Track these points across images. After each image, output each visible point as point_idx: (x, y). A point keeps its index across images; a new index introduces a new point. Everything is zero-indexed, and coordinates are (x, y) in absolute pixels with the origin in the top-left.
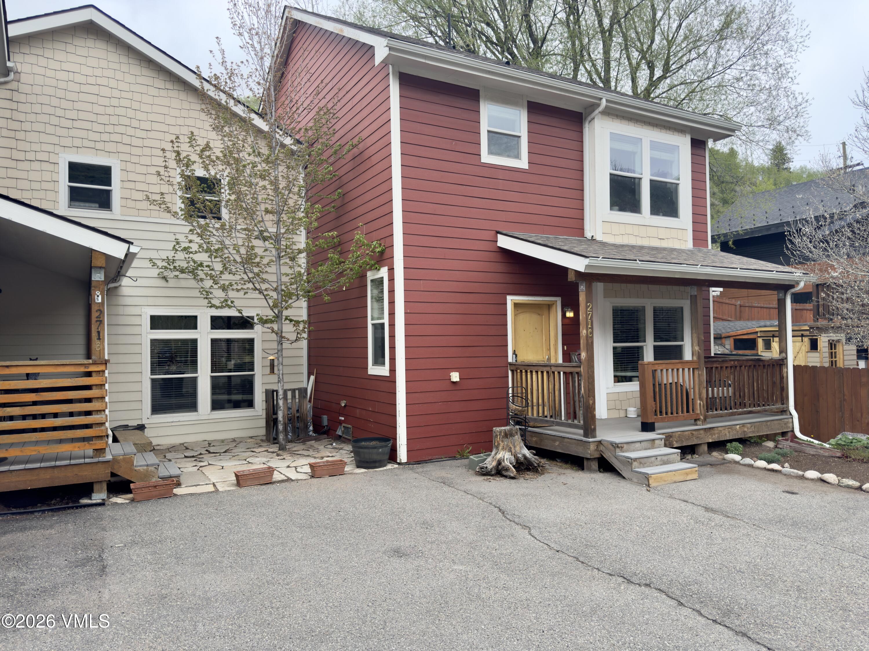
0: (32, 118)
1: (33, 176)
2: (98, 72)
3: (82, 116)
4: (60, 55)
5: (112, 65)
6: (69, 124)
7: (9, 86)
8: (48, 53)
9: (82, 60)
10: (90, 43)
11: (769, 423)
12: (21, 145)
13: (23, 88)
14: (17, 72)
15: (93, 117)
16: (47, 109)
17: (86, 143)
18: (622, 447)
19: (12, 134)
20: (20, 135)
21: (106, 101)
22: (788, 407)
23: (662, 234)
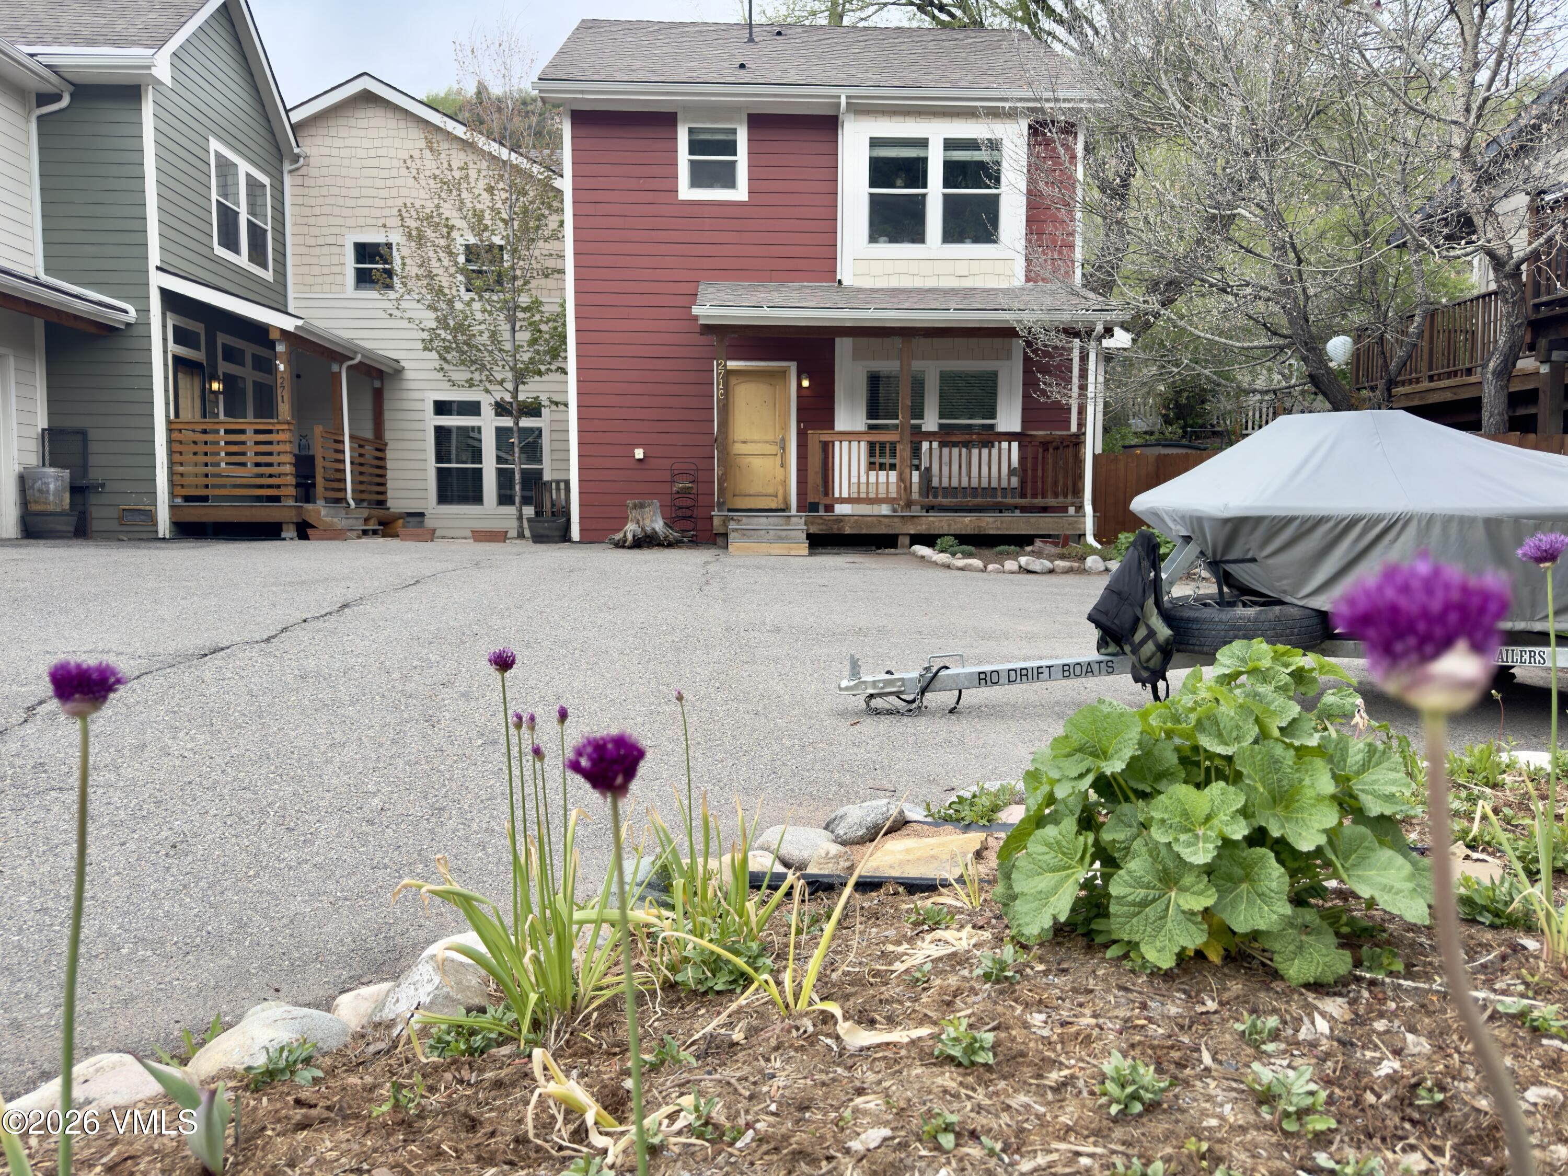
0: (321, 201)
1: (324, 261)
2: (378, 143)
3: (365, 192)
4: (343, 132)
5: (391, 133)
6: (352, 203)
7: (300, 172)
8: (333, 132)
9: (362, 133)
10: (370, 112)
12: (314, 231)
13: (313, 172)
14: (306, 157)
15: (373, 192)
16: (334, 191)
17: (370, 221)
19: (304, 220)
20: (311, 221)
21: (384, 174)
22: (1082, 502)
23: (962, 268)
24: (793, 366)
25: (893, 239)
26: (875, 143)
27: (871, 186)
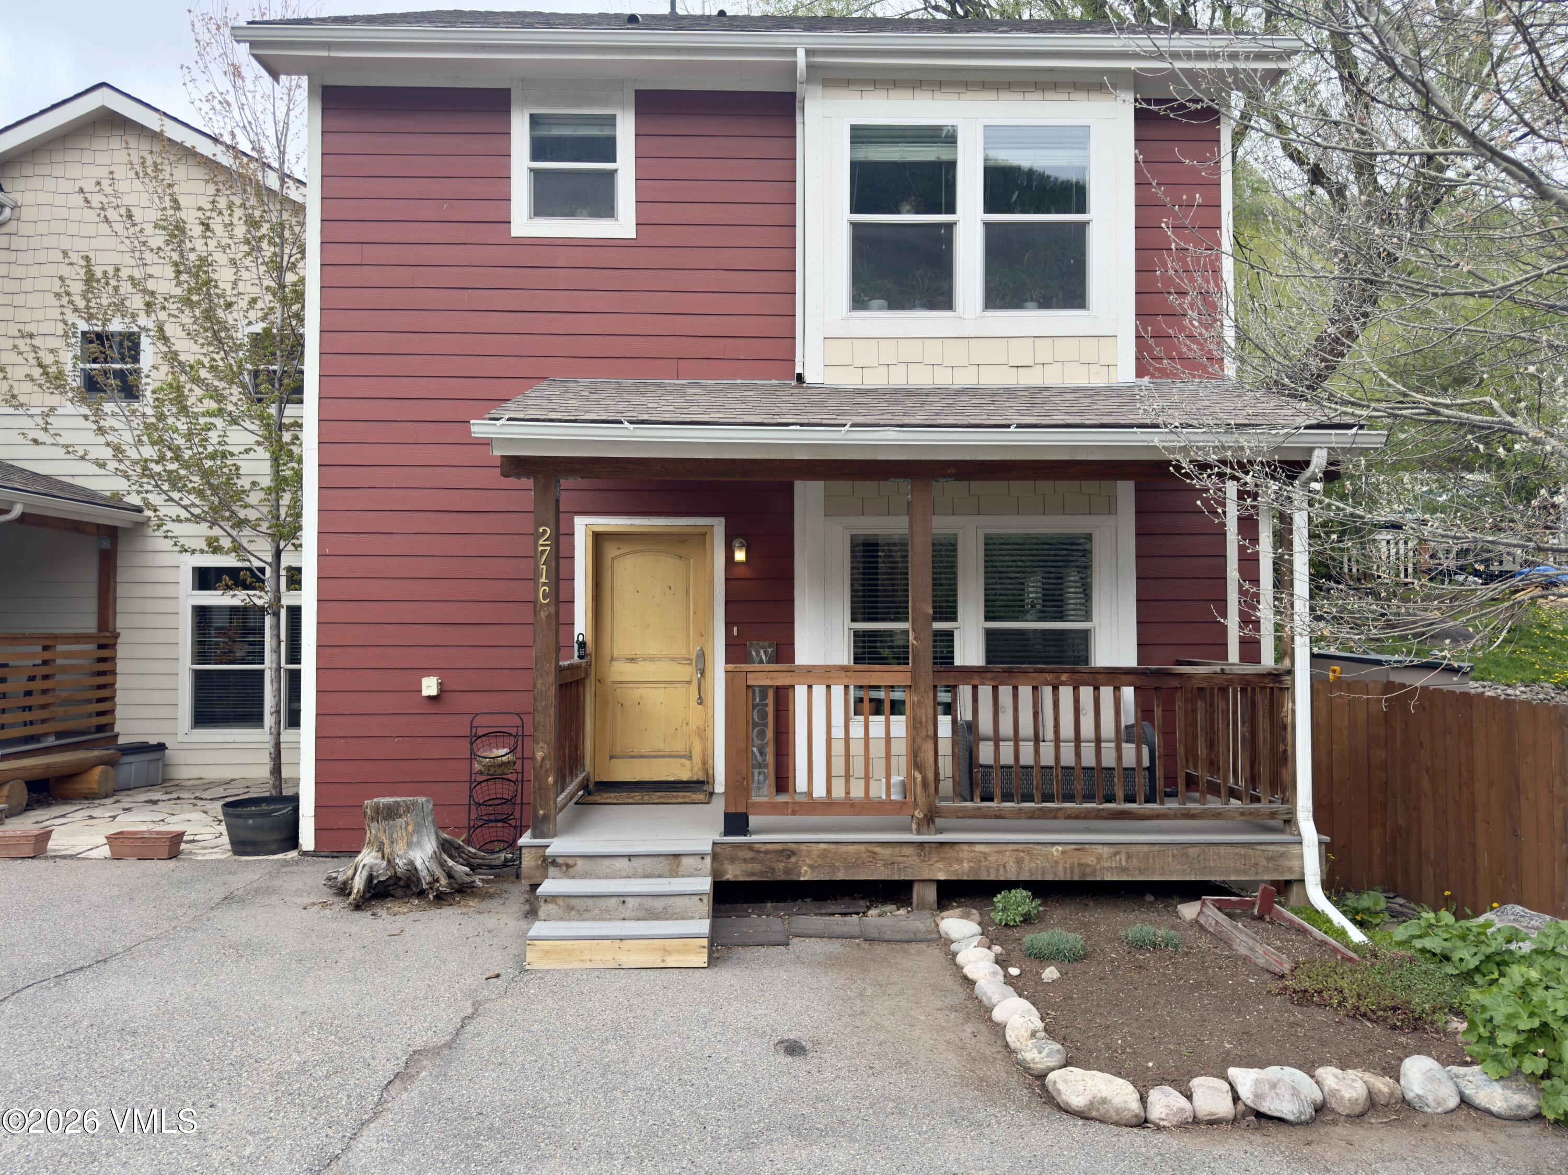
0: (34, 271)
4: (73, 170)
7: (6, 229)
8: (58, 170)
10: (114, 142)
11: (1193, 852)
12: (23, 315)
13: (25, 229)
14: (14, 207)
16: (56, 256)
18: (568, 866)
19: (8, 299)
20: (19, 300)
22: (1292, 812)
23: (1021, 353)
24: (718, 525)
25: (896, 303)
26: (860, 135)
27: (853, 211)
